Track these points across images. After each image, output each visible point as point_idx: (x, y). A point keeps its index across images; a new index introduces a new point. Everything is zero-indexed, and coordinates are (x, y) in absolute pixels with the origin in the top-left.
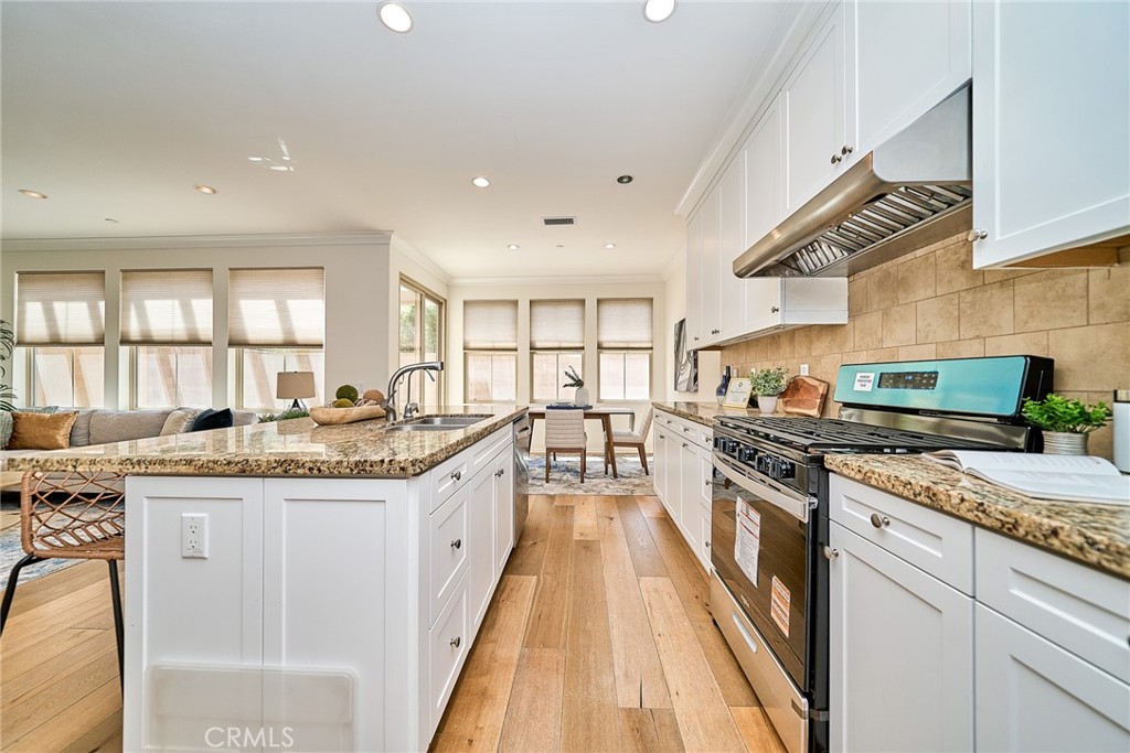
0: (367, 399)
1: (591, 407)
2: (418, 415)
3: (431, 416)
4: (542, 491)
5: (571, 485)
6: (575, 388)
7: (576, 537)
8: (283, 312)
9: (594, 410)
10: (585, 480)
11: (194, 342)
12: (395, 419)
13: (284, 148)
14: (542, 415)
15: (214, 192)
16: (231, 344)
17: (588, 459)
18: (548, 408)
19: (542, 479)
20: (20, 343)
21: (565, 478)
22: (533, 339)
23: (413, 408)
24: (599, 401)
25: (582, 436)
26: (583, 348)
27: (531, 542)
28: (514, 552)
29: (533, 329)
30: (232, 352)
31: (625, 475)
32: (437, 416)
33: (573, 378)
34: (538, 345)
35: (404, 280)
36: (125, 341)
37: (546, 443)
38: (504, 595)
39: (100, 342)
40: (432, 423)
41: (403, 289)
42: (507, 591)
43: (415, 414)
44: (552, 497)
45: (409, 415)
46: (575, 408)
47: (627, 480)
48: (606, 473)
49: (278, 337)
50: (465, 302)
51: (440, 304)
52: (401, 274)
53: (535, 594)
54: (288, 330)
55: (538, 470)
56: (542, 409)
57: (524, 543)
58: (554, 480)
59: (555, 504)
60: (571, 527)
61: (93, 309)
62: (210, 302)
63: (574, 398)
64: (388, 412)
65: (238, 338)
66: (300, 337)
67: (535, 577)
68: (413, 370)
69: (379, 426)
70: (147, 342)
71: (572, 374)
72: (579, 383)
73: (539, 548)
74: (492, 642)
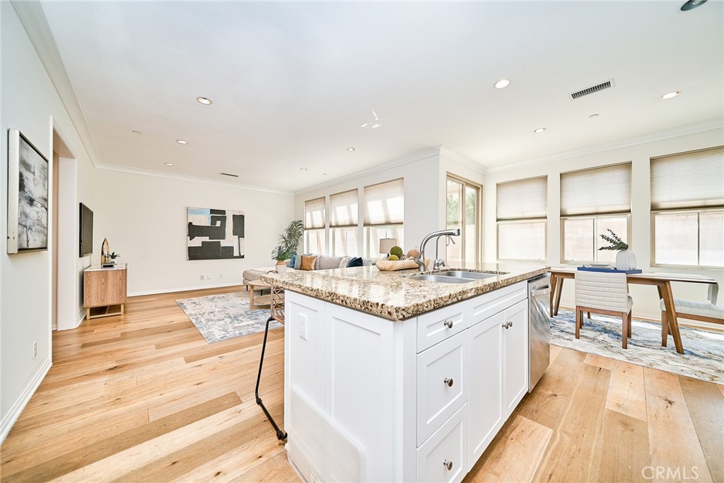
0: (409, 256)
1: (640, 271)
2: (445, 268)
3: (454, 270)
4: (569, 344)
5: (608, 347)
6: (616, 252)
7: (609, 405)
8: (385, 206)
9: (644, 275)
10: (629, 345)
11: (352, 225)
12: (425, 270)
13: (374, 113)
14: (572, 275)
15: (354, 149)
16: (365, 225)
17: (633, 324)
18: (579, 269)
19: (572, 334)
20: (305, 229)
21: (601, 338)
22: (564, 207)
23: (440, 262)
24: (653, 265)
25: (625, 300)
26: (629, 211)
27: (550, 392)
28: (528, 397)
29: (563, 199)
30: (365, 228)
31: (699, 353)
32: (459, 270)
33: (612, 241)
34: (569, 212)
35: (450, 176)
36: (331, 226)
37: (576, 301)
38: (514, 434)
39: (324, 227)
40: (454, 276)
41: (449, 182)
42: (518, 430)
43: (441, 267)
44: (583, 354)
45: (436, 268)
46: (616, 271)
47: (703, 361)
48: (664, 344)
49: (383, 221)
50: (497, 185)
51: (477, 189)
52: (447, 172)
53: (548, 448)
54: (387, 216)
55: (568, 324)
56: (573, 269)
57: (541, 390)
58: (586, 337)
59: (585, 362)
60: (604, 393)
61: (322, 213)
62: (357, 205)
63: (615, 261)
64: (420, 265)
65: (367, 222)
66: (393, 220)
67: (550, 431)
68: (441, 235)
69: (411, 274)
70: (337, 226)
71: (611, 237)
72: (622, 247)
73: (559, 401)
74: (495, 474)
